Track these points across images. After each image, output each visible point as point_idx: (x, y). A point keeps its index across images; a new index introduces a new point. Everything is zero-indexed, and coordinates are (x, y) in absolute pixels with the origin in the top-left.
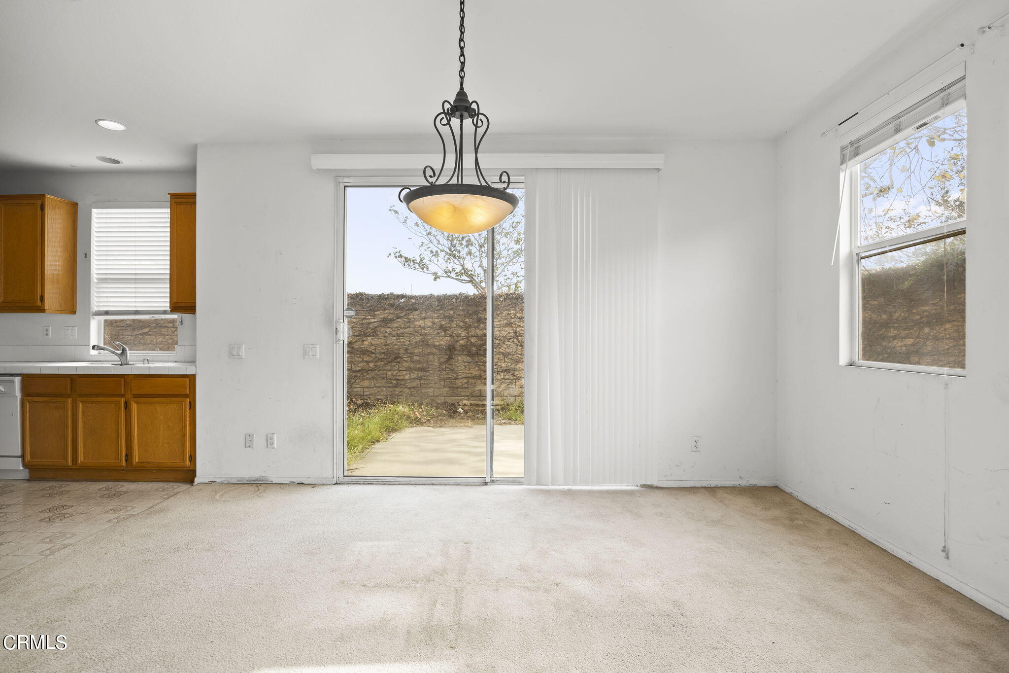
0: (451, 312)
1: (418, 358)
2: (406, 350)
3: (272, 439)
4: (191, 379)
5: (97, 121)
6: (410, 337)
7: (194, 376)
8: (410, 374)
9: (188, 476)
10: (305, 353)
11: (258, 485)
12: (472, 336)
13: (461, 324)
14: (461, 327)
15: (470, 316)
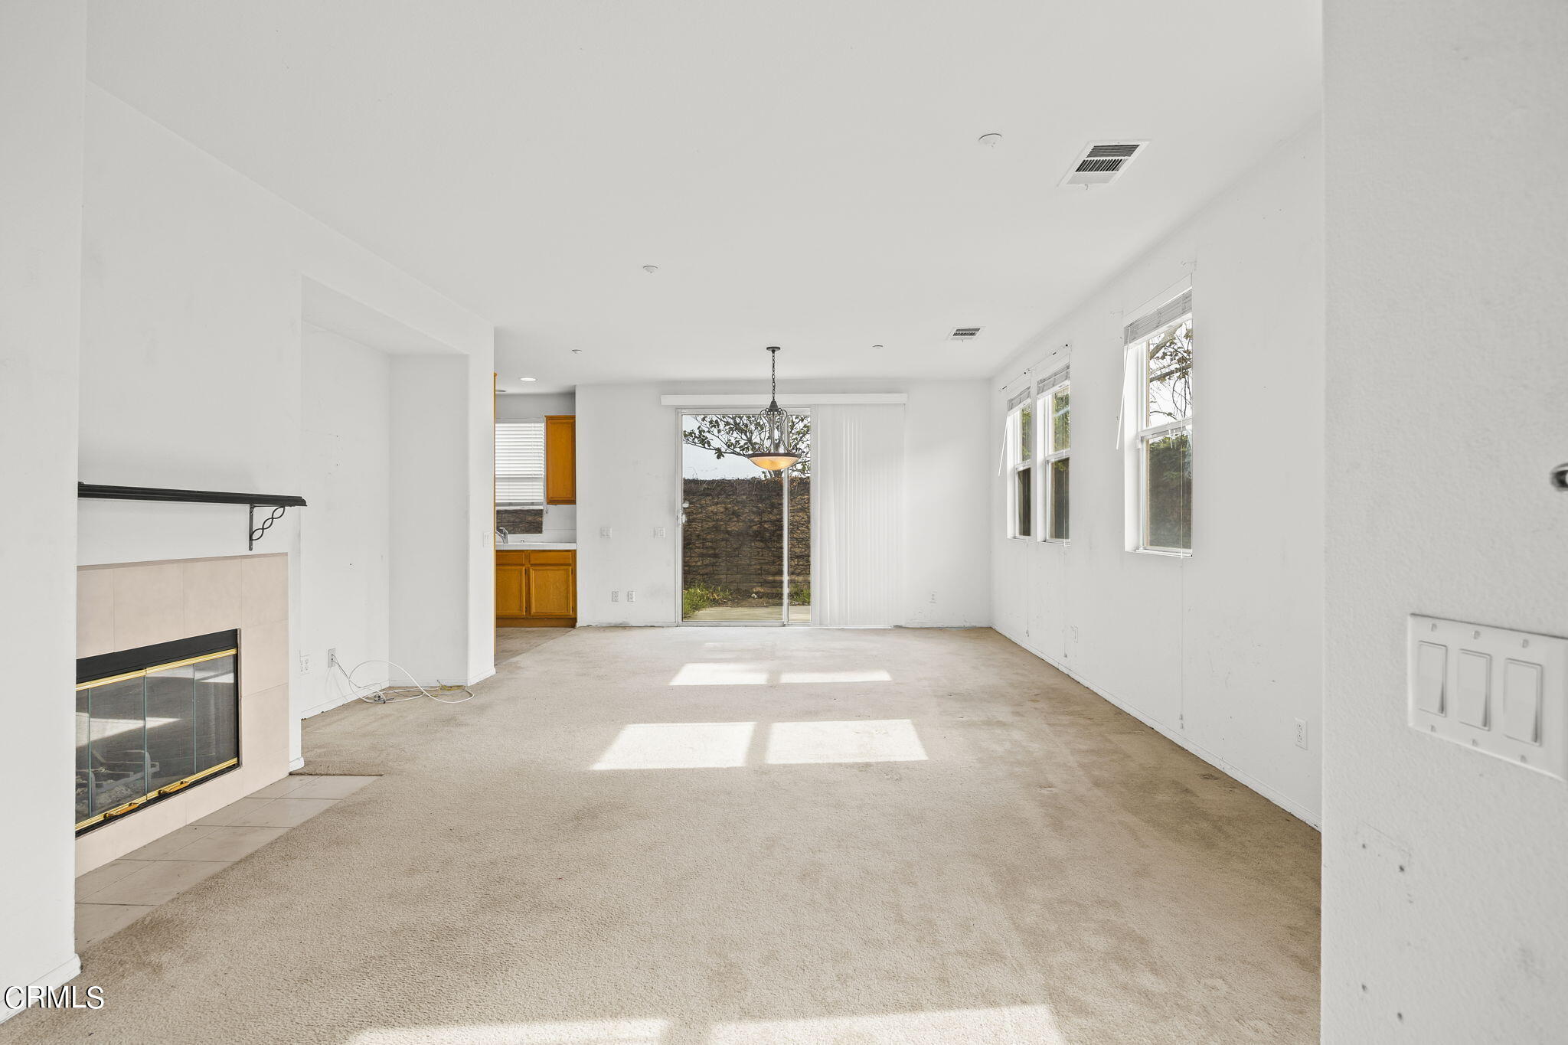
0: (744, 497)
1: (710, 544)
2: (698, 536)
3: (631, 595)
4: (573, 553)
5: (520, 378)
6: (702, 523)
7: (575, 551)
8: (702, 560)
9: (571, 622)
10: (655, 534)
11: (624, 627)
12: (765, 522)
13: (755, 509)
14: (754, 513)
15: (762, 501)
